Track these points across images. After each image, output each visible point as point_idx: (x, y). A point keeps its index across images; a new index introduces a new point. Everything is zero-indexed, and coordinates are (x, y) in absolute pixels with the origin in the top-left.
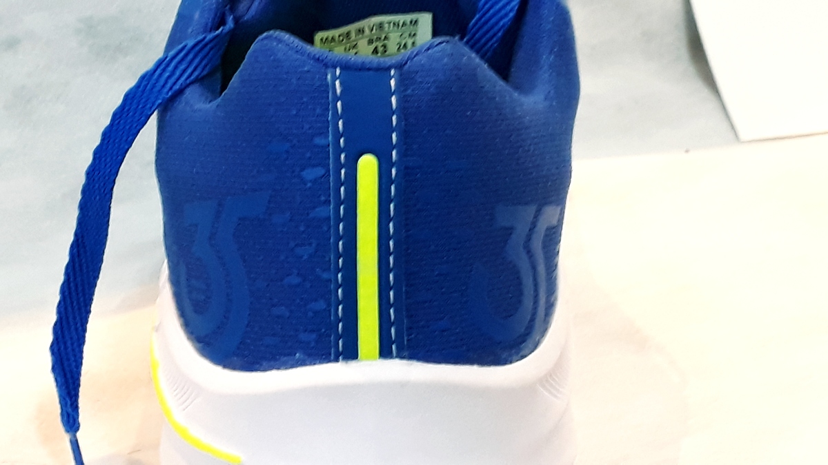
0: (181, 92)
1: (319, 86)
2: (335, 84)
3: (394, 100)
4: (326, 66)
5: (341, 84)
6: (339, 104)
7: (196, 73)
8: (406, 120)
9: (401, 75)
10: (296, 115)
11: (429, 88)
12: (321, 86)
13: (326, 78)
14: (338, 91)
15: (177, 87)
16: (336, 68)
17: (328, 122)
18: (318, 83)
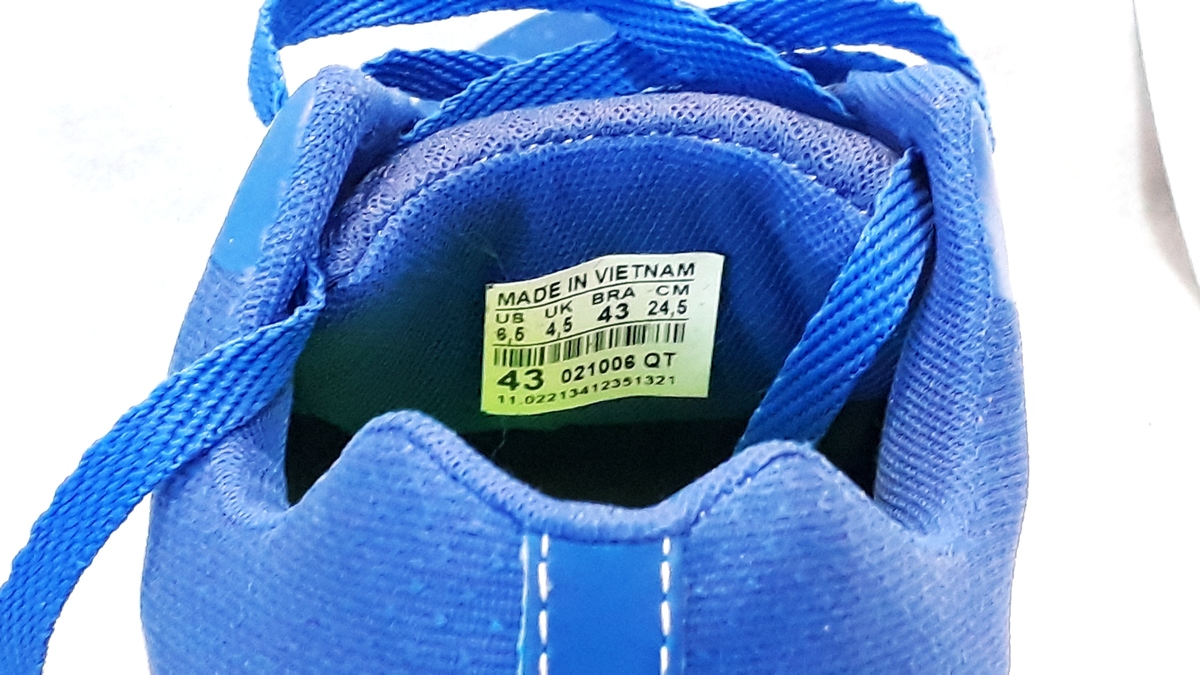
0: (204, 455)
1: (501, 571)
2: (537, 574)
3: (665, 610)
4: (519, 525)
5: (551, 575)
6: (543, 617)
7: (238, 414)
8: (689, 654)
9: (685, 549)
10: (445, 629)
11: (744, 580)
12: (506, 570)
13: (516, 556)
14: (544, 589)
15: (195, 446)
16: (540, 533)
17: (516, 654)
18: (499, 564)
